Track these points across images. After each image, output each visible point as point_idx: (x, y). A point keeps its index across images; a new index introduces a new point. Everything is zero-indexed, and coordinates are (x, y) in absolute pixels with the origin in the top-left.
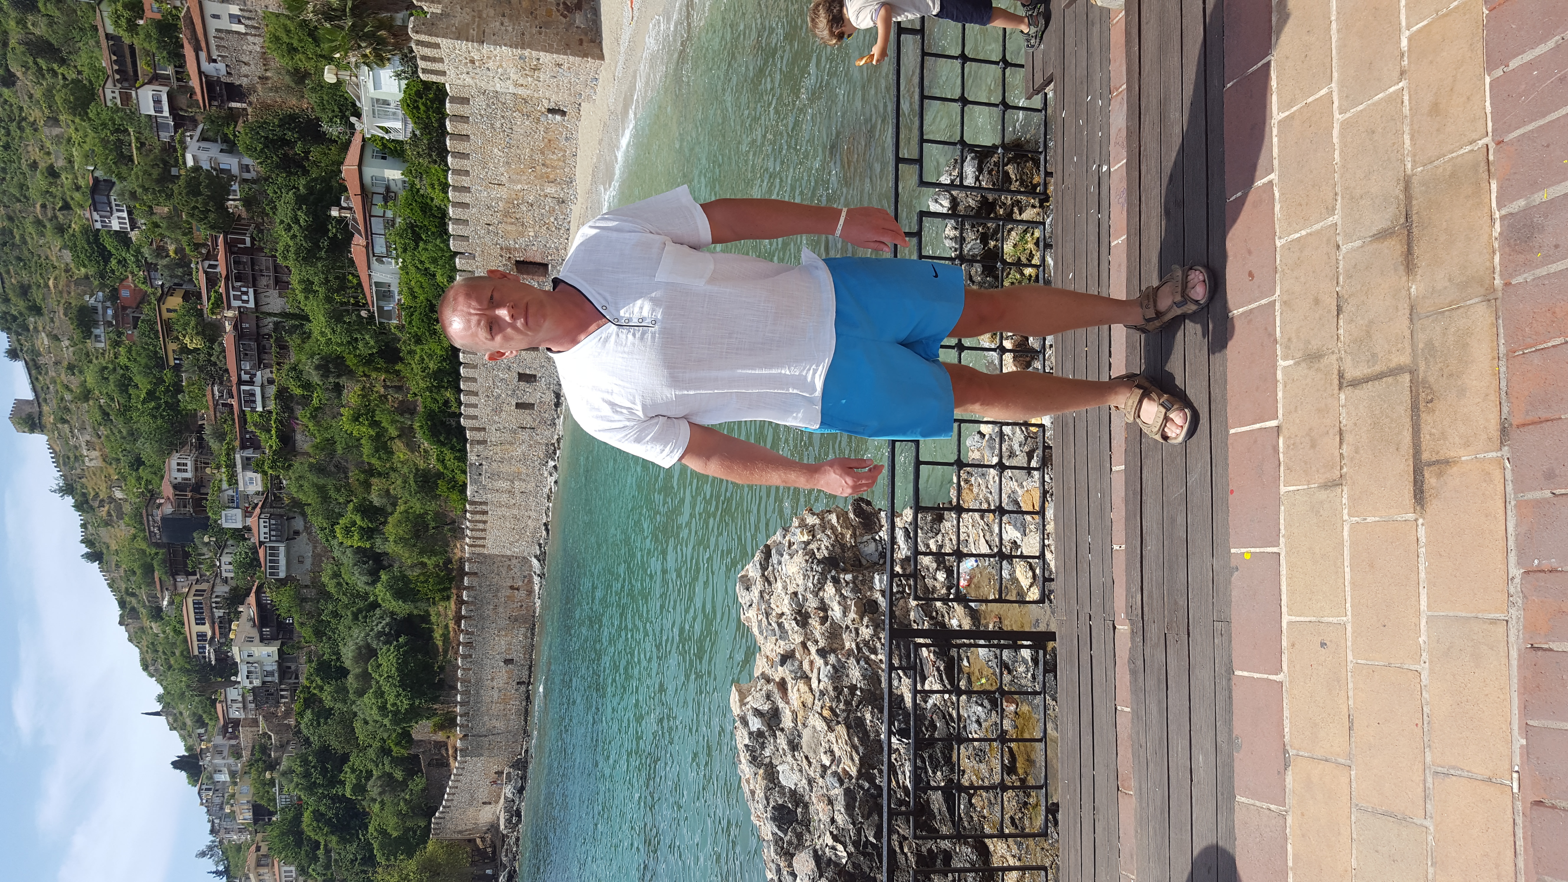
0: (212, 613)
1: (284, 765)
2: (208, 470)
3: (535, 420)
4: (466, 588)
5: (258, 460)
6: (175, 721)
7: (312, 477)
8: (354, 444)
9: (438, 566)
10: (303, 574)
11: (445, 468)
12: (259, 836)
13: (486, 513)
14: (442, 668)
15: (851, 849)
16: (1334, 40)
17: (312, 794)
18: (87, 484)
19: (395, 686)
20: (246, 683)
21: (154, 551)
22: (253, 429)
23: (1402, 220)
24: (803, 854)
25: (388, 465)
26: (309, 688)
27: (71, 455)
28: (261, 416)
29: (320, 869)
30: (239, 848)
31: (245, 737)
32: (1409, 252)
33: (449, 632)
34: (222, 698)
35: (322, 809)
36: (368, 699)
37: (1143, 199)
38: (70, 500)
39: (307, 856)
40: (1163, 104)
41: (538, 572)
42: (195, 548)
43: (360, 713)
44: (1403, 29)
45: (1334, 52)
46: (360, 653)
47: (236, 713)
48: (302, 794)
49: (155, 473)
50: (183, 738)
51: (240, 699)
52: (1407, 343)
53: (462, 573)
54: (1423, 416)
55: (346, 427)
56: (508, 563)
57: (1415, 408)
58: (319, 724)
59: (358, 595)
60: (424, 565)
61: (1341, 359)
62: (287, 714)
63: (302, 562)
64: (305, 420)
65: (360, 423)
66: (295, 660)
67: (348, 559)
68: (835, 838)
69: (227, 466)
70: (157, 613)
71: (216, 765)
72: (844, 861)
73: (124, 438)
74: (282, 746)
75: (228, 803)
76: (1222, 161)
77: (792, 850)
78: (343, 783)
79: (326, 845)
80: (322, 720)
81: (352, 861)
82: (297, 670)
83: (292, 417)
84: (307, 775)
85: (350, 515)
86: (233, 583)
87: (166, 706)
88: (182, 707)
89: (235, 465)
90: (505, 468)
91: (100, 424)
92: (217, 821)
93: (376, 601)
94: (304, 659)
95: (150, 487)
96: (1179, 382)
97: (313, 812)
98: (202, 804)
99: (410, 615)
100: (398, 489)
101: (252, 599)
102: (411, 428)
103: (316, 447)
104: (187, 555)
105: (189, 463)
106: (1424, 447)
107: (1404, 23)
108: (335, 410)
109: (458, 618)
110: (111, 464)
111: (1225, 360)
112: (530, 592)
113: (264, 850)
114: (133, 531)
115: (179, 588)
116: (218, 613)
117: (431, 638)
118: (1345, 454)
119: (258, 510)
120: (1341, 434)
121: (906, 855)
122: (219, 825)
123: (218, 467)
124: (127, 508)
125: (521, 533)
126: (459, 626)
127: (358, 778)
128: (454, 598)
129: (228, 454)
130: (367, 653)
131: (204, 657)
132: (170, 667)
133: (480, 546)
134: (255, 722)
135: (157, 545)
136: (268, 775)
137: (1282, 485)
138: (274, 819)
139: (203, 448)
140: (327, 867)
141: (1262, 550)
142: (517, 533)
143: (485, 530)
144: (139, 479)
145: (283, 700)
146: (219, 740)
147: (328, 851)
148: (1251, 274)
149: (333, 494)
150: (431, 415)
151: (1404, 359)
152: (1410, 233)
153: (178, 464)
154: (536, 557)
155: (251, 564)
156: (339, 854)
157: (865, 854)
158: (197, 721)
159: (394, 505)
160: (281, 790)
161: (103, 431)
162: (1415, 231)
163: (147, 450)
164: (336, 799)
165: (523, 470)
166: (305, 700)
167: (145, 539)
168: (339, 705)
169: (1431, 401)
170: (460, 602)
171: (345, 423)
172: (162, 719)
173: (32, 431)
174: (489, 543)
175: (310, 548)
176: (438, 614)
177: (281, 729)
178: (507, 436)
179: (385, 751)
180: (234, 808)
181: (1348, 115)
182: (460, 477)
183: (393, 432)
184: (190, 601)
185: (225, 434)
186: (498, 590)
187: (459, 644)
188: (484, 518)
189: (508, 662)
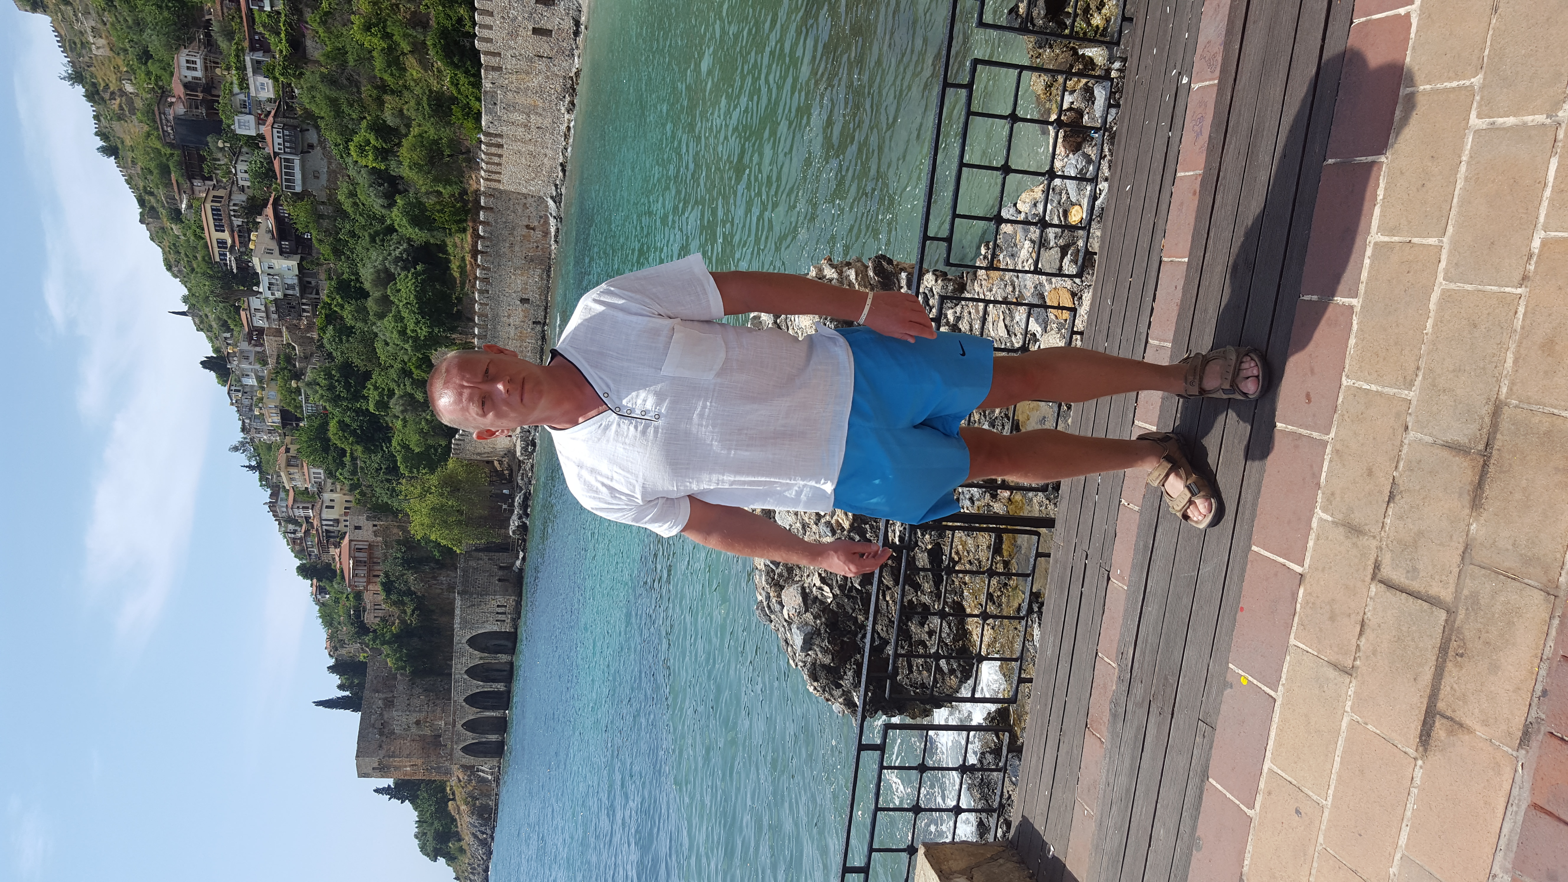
0: (231, 221)
1: (309, 376)
2: (218, 71)
3: (552, 49)
4: (481, 223)
5: (268, 65)
6: (202, 322)
7: (323, 88)
8: (366, 57)
9: (453, 195)
10: (319, 189)
11: (459, 92)
12: (288, 439)
13: (500, 146)
14: (459, 300)
15: (837, 591)
16: (1458, 186)
17: (337, 406)
18: (96, 73)
19: (414, 313)
20: (268, 294)
21: (169, 151)
22: (261, 30)
23: (1481, 447)
24: (791, 589)
25: (401, 83)
26: (330, 305)
27: (77, 41)
28: (269, 16)
29: (346, 474)
30: (269, 447)
31: (270, 345)
32: (1480, 485)
33: (466, 266)
34: (246, 306)
35: (347, 420)
36: (388, 322)
37: (1212, 234)
38: (80, 90)
39: (335, 461)
40: (1253, 134)
41: (554, 214)
42: (210, 153)
43: (380, 335)
44: (1540, 226)
45: (1455, 200)
46: (379, 277)
47: (259, 323)
48: (327, 405)
49: (165, 69)
50: (210, 339)
51: (263, 308)
52: (1452, 579)
53: (478, 207)
54: (1450, 665)
55: (358, 37)
56: (524, 201)
57: (1444, 649)
58: (341, 341)
59: (375, 217)
60: (439, 193)
61: (1381, 549)
62: (310, 327)
63: (318, 178)
64: (315, 25)
65: (372, 34)
66: (315, 275)
67: (363, 179)
68: (823, 580)
69: (237, 69)
70: (176, 215)
71: (243, 370)
72: (829, 601)
73: (130, 28)
74: (306, 358)
75: (257, 405)
76: (1305, 246)
77: (782, 582)
78: (366, 398)
79: (352, 454)
80: (344, 338)
81: (377, 470)
82: (317, 286)
83: (301, 20)
84: (331, 388)
85: (363, 134)
86: (250, 192)
87: (192, 307)
88: (207, 310)
89: (245, 68)
90: (521, 99)
91: (104, 10)
92: (247, 421)
93: (392, 225)
94: (323, 276)
95: (160, 83)
96: (1211, 460)
97: (339, 422)
98: (232, 404)
99: (427, 243)
100: (412, 110)
101: (269, 210)
102: (424, 43)
103: (327, 56)
104: (202, 159)
105: (198, 61)
106: (1441, 696)
107: (1542, 219)
108: (345, 16)
109: (475, 253)
110: (118, 54)
111: (1262, 472)
112: (546, 233)
113: (293, 452)
114: (146, 128)
115: (197, 192)
116: (237, 222)
117: (449, 268)
118: (1362, 648)
119: (270, 119)
120: (1362, 626)
121: (887, 602)
122: (250, 425)
123: (228, 68)
124: (139, 104)
125: (538, 170)
126: (476, 260)
127: (381, 395)
128: (470, 231)
129: (237, 56)
130: (386, 278)
131: (226, 265)
132: (193, 270)
133: (495, 181)
134: (279, 333)
135: (171, 146)
136: (294, 384)
137: (1292, 636)
138: (301, 424)
139: (212, 46)
140: (354, 472)
141: (1259, 685)
142: (533, 171)
143: (499, 164)
144: (148, 73)
145: (305, 314)
146: (244, 346)
147: (354, 459)
148: (1308, 396)
149: (345, 108)
150: (444, 33)
151: (1446, 594)
152: (1485, 465)
153: (188, 61)
154: (552, 197)
155: (266, 174)
156: (365, 462)
157: (849, 597)
158: (223, 326)
159: (408, 126)
160: (307, 398)
161: (108, 17)
162: (1492, 469)
163: (155, 42)
164: (359, 412)
165: (540, 103)
166: (327, 316)
167: (158, 138)
168: (359, 325)
169: (1462, 656)
170: (477, 236)
171: (355, 31)
172: (189, 319)
173: (34, 9)
174: (504, 178)
175: (325, 162)
176: (455, 246)
177: (305, 341)
178: (523, 64)
179: (406, 373)
180: (263, 411)
181: (1452, 286)
182: (474, 104)
183: (405, 47)
184: (208, 206)
185: (234, 33)
186: (514, 228)
187: (476, 278)
188: (500, 151)
189: (524, 301)
